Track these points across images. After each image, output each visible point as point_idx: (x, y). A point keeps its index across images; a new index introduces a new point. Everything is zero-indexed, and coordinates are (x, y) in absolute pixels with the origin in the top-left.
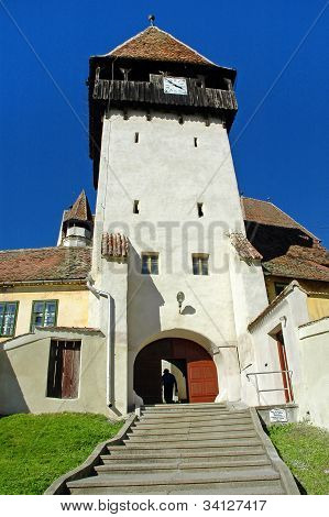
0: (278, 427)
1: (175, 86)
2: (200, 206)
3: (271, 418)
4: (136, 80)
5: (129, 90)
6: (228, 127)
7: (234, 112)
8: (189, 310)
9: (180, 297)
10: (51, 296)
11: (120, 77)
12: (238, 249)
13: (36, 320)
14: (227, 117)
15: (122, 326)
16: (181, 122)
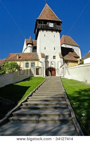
0: (62, 78)
1: (51, 25)
2: (55, 48)
3: (61, 77)
4: (45, 24)
5: (43, 26)
6: (60, 33)
7: (61, 30)
8: (53, 64)
9: (52, 62)
10: (33, 62)
11: (42, 23)
12: (60, 56)
13: (32, 65)
14: (60, 31)
15: (44, 66)
16: (52, 32)
